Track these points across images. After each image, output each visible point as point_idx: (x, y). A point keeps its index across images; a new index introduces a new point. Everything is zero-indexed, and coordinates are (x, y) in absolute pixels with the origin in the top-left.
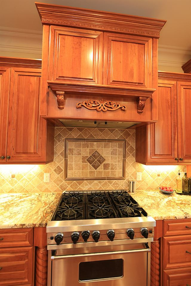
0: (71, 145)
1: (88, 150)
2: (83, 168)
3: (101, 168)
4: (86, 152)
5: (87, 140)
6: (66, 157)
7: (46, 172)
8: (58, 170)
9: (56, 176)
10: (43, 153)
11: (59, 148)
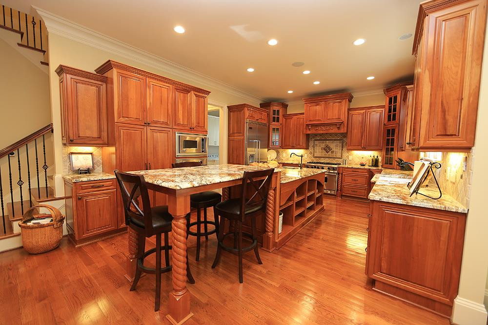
0: (316, 142)
1: (324, 144)
2: (321, 153)
3: (330, 153)
4: (323, 145)
5: (324, 140)
6: (314, 147)
7: (306, 154)
8: (311, 153)
9: (310, 155)
10: (304, 145)
11: (311, 143)
